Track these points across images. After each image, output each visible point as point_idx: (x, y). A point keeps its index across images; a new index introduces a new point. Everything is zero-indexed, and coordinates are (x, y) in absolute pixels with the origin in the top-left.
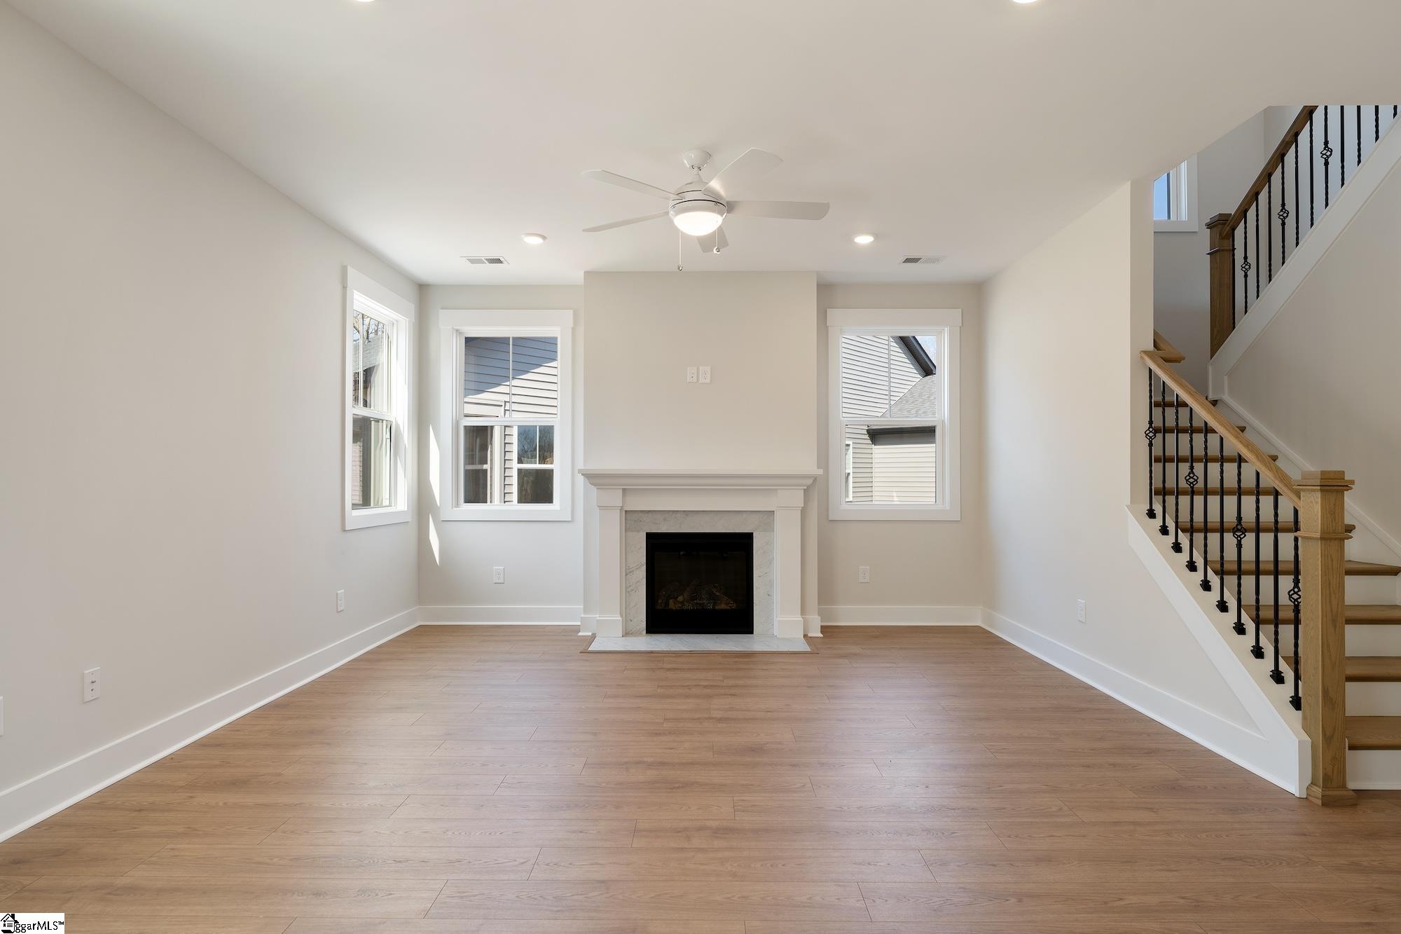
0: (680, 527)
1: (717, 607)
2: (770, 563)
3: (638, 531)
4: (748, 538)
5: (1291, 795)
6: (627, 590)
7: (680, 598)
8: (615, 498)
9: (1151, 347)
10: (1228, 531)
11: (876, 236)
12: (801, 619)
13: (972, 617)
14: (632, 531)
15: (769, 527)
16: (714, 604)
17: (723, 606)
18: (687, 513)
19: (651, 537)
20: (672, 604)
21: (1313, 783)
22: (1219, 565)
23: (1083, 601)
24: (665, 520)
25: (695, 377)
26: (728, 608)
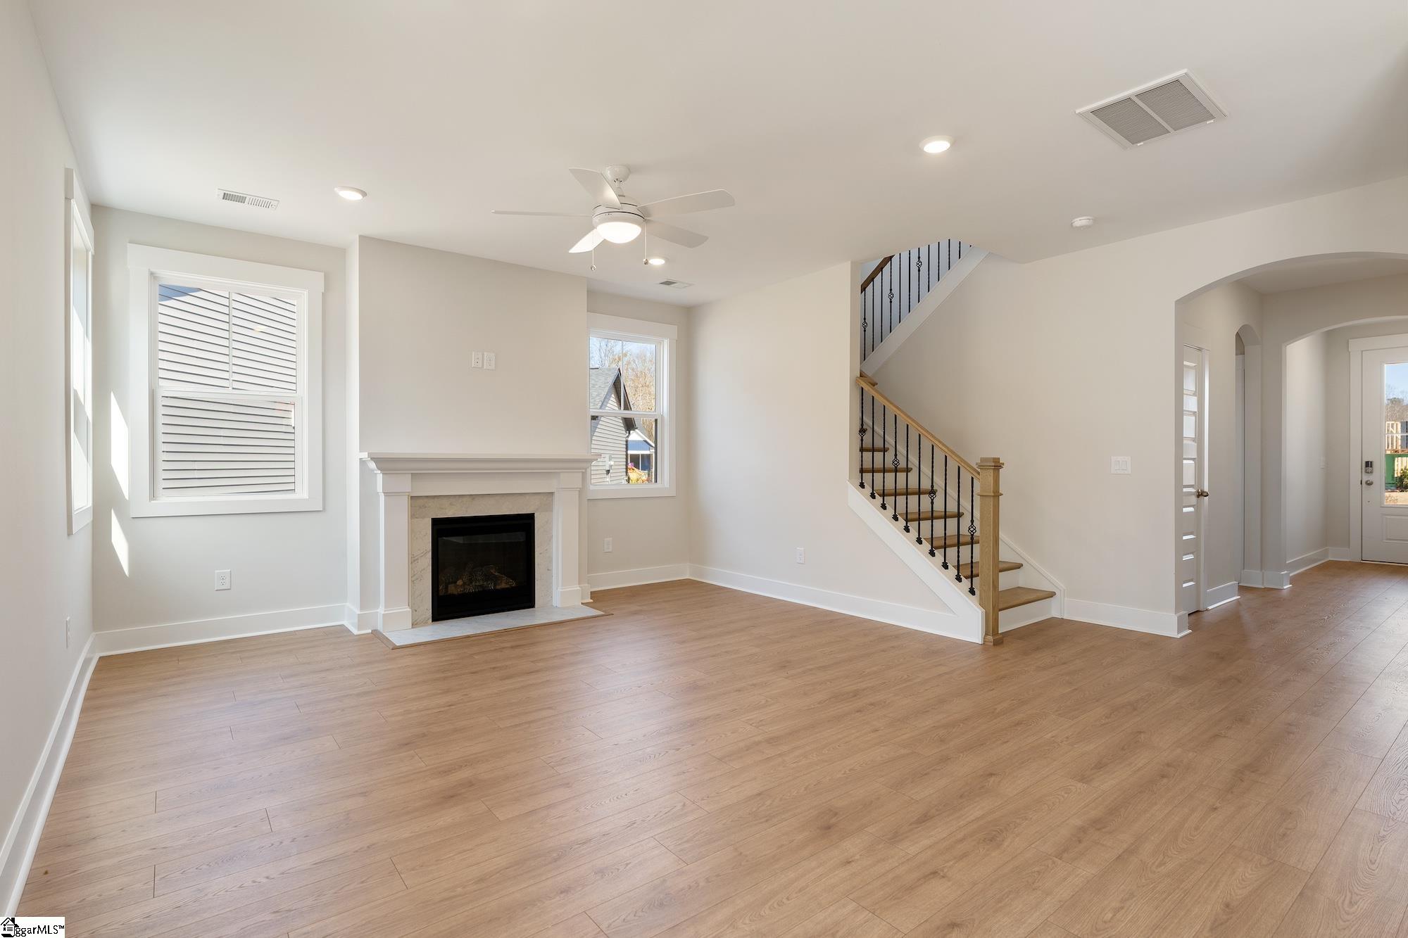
0: (467, 511)
1: (498, 587)
2: (550, 540)
3: (423, 517)
4: (531, 517)
5: (975, 645)
6: (414, 579)
7: (460, 582)
8: (405, 485)
9: (859, 376)
10: (924, 493)
11: (667, 260)
12: (579, 588)
13: (684, 572)
14: (417, 518)
15: (549, 508)
16: (495, 586)
17: (503, 586)
18: (473, 497)
19: (436, 522)
20: (453, 588)
21: (987, 634)
22: (918, 515)
23: (802, 549)
24: (451, 504)
25: (480, 362)
26: (508, 586)
